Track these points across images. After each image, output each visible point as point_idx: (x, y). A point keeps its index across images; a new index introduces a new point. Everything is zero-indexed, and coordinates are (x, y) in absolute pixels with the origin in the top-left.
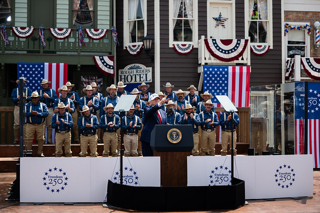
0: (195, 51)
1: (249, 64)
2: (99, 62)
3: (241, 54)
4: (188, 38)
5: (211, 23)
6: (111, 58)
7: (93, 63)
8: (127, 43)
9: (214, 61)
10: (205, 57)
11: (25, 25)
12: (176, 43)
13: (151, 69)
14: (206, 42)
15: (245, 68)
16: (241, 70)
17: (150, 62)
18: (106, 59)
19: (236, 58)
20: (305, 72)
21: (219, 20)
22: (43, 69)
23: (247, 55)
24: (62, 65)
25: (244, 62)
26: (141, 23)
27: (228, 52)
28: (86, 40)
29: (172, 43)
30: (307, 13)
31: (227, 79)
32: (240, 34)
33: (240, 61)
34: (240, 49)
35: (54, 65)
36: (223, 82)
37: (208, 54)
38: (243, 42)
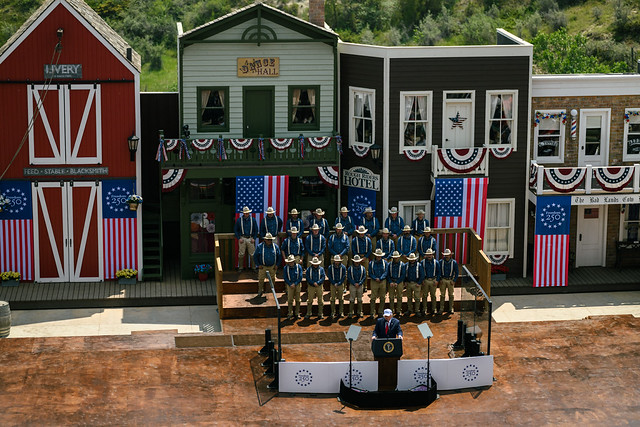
0: (428, 157)
1: (487, 175)
2: (322, 173)
3: (478, 164)
4: (422, 142)
5: (446, 124)
6: (335, 169)
7: (315, 174)
8: (353, 142)
9: (447, 172)
10: (438, 169)
11: (241, 137)
12: (407, 148)
13: (379, 176)
14: (440, 152)
15: (481, 180)
16: (477, 181)
17: (378, 169)
18: (330, 169)
19: (473, 169)
20: (547, 184)
21: (456, 121)
22: (263, 182)
23: (485, 165)
24: (283, 177)
25: (482, 172)
26: (369, 123)
27: (464, 163)
28: (308, 150)
29: (403, 149)
30: (563, 98)
31: (461, 192)
32: (479, 142)
33: (477, 172)
34: (477, 159)
35: (275, 177)
36: (457, 195)
37: (441, 166)
38: (480, 150)
